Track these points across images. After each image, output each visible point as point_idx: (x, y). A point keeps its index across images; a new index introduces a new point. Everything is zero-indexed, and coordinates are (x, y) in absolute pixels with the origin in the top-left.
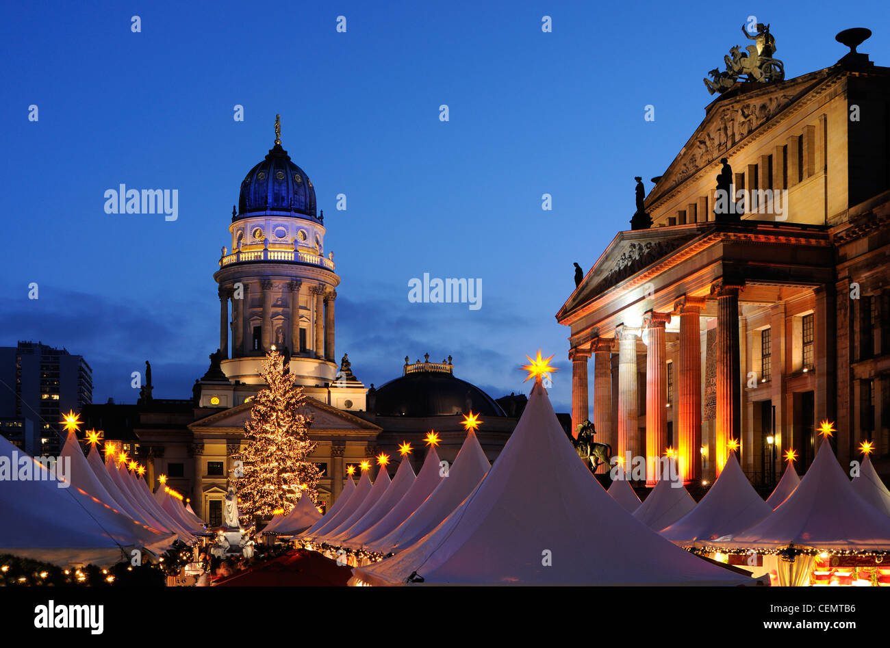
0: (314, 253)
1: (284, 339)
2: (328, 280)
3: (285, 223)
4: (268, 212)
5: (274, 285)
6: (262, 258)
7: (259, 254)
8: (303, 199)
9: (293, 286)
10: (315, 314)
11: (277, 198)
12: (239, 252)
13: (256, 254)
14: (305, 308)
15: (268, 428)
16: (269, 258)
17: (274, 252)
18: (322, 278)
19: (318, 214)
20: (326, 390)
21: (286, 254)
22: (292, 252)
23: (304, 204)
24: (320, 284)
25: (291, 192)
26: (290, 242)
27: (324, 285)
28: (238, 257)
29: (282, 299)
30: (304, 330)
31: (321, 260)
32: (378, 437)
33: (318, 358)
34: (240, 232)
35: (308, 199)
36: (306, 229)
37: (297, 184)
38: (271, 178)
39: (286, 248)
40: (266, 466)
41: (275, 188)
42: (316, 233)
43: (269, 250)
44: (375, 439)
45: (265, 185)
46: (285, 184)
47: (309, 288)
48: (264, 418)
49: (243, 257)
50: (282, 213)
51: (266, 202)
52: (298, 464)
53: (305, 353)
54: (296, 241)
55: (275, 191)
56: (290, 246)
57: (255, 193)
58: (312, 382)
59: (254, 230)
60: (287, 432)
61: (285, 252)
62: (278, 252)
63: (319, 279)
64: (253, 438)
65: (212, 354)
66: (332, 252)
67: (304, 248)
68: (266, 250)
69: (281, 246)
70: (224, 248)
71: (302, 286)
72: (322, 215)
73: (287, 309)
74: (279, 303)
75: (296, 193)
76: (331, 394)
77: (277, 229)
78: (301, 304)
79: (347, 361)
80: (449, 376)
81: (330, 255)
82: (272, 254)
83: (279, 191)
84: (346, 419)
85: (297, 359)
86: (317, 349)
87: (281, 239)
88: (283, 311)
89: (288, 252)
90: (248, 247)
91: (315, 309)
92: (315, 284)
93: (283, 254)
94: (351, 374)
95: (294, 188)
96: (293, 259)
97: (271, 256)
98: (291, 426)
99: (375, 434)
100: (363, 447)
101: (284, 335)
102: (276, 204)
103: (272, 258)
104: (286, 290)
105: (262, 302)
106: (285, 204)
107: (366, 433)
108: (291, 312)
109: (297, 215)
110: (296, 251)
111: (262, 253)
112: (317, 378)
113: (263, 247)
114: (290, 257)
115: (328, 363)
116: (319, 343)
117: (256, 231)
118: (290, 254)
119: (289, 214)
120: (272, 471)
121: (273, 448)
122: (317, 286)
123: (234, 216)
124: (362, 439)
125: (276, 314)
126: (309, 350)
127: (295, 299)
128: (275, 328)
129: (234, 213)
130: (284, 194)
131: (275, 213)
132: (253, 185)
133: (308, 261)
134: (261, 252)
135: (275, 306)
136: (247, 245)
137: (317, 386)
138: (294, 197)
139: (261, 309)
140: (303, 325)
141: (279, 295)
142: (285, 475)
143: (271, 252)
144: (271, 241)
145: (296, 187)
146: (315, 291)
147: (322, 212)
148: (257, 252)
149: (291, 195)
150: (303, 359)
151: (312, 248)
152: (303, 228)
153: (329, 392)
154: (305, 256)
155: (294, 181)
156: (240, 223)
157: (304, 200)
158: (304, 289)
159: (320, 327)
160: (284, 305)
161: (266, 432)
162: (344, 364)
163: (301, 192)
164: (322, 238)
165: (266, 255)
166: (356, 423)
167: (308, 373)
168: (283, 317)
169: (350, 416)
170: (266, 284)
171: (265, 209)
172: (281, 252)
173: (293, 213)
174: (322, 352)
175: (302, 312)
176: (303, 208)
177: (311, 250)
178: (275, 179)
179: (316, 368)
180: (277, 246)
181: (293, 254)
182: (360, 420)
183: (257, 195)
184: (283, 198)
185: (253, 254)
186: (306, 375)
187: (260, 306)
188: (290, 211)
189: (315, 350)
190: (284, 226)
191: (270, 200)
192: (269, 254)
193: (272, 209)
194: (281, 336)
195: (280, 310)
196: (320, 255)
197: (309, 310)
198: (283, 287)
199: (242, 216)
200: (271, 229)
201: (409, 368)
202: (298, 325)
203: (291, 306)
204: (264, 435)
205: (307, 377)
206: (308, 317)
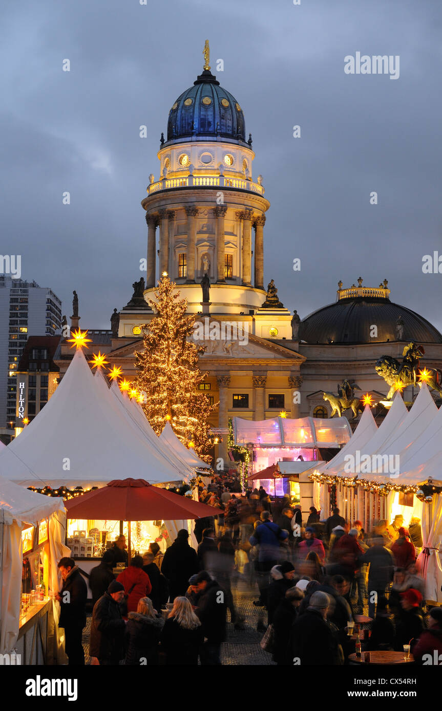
0: (241, 177)
1: (210, 266)
2: (256, 205)
3: (211, 148)
4: (194, 138)
5: (200, 211)
6: (187, 185)
7: (184, 180)
8: (230, 123)
9: (218, 212)
10: (242, 239)
11: (204, 123)
12: (165, 179)
13: (181, 180)
14: (232, 234)
15: (157, 357)
16: (194, 184)
17: (199, 177)
18: (249, 203)
19: (247, 140)
20: (250, 318)
21: (212, 179)
22: (217, 178)
23: (230, 129)
24: (247, 209)
25: (217, 116)
26: (216, 167)
27: (251, 210)
28: (164, 184)
29: (208, 226)
30: (231, 256)
31: (248, 185)
32: (303, 366)
33: (244, 285)
34: (167, 158)
35: (235, 123)
36: (233, 154)
37: (225, 108)
38: (197, 103)
39: (212, 174)
40: (155, 396)
41: (202, 113)
42: (243, 157)
43: (194, 176)
44: (298, 368)
45: (192, 110)
46: (212, 109)
47: (236, 213)
48: (154, 346)
49: (170, 184)
50: (208, 138)
51: (192, 128)
52: (188, 395)
53: (231, 280)
54: (221, 166)
55: (202, 117)
56: (216, 172)
57: (182, 120)
58: (237, 310)
59: (180, 157)
60: (177, 361)
61: (210, 177)
62: (203, 177)
63: (245, 203)
64: (142, 368)
65: (136, 283)
66: (261, 176)
67: (230, 173)
68: (191, 176)
69: (207, 171)
70: (151, 175)
71: (227, 211)
72: (250, 139)
73: (213, 236)
74: (205, 229)
75: (222, 117)
76: (256, 322)
77: (202, 155)
78: (226, 230)
79: (273, 288)
80: (385, 301)
81: (259, 179)
82: (197, 179)
83: (205, 116)
84: (267, 348)
85: (222, 286)
86: (243, 275)
87: (206, 164)
88: (208, 237)
89: (213, 178)
90: (174, 174)
91: (242, 234)
92: (241, 209)
93: (208, 179)
94: (277, 301)
95: (220, 113)
96: (218, 184)
97: (197, 182)
98: (180, 355)
99: (298, 363)
100: (287, 378)
101: (209, 261)
102: (202, 130)
103: (197, 184)
104: (211, 216)
105: (187, 229)
106: (211, 129)
107: (288, 362)
108: (216, 238)
109: (224, 139)
110: (222, 176)
111: (187, 180)
112: (243, 306)
113: (189, 173)
114: (215, 182)
115: (254, 289)
116: (245, 270)
117: (181, 158)
118: (215, 179)
119: (215, 139)
120: (162, 402)
121: (161, 379)
122: (244, 210)
123: (163, 144)
124: (285, 369)
125: (202, 241)
126: (236, 276)
127: (220, 226)
128: (200, 255)
129: (162, 140)
130: (210, 119)
131: (201, 138)
132: (179, 111)
133: (234, 186)
134: (186, 178)
135: (200, 232)
136: (173, 172)
137: (242, 314)
138: (221, 122)
139: (186, 236)
140: (229, 251)
141: (205, 222)
142: (175, 406)
143: (196, 178)
144: (196, 167)
145: (222, 111)
146: (242, 216)
147: (250, 135)
148: (182, 178)
149: (217, 120)
150: (228, 286)
151: (240, 173)
152: (230, 153)
153: (254, 320)
154: (231, 180)
155: (221, 105)
156: (167, 150)
157: (231, 125)
158: (230, 214)
159: (246, 253)
160: (210, 231)
161: (156, 361)
162: (270, 290)
163: (229, 116)
164: (251, 162)
165: (191, 182)
166: (277, 351)
167: (233, 300)
168: (208, 244)
169: (271, 344)
170: (191, 211)
171: (191, 135)
172: (206, 177)
173: (219, 138)
174: (249, 278)
175: (227, 238)
176: (230, 132)
177: (238, 174)
178: (202, 104)
179: (242, 295)
180: (203, 171)
181: (218, 179)
182: (282, 349)
183: (184, 122)
184: (209, 123)
185: (178, 180)
186: (231, 302)
187: (185, 233)
188: (216, 135)
189: (242, 277)
190: (210, 152)
191: (196, 125)
192: (194, 179)
193: (199, 134)
194: (206, 262)
195: (205, 236)
196: (247, 180)
197: (236, 236)
198: (209, 213)
199: (169, 143)
200: (197, 156)
201: (342, 293)
202: (223, 252)
203: (216, 233)
204: (153, 365)
205: (232, 305)
206: (235, 243)
